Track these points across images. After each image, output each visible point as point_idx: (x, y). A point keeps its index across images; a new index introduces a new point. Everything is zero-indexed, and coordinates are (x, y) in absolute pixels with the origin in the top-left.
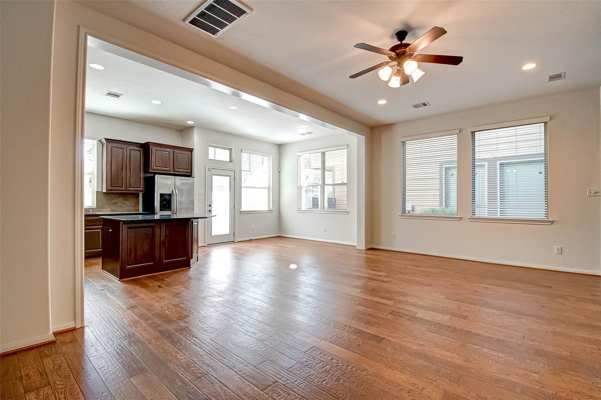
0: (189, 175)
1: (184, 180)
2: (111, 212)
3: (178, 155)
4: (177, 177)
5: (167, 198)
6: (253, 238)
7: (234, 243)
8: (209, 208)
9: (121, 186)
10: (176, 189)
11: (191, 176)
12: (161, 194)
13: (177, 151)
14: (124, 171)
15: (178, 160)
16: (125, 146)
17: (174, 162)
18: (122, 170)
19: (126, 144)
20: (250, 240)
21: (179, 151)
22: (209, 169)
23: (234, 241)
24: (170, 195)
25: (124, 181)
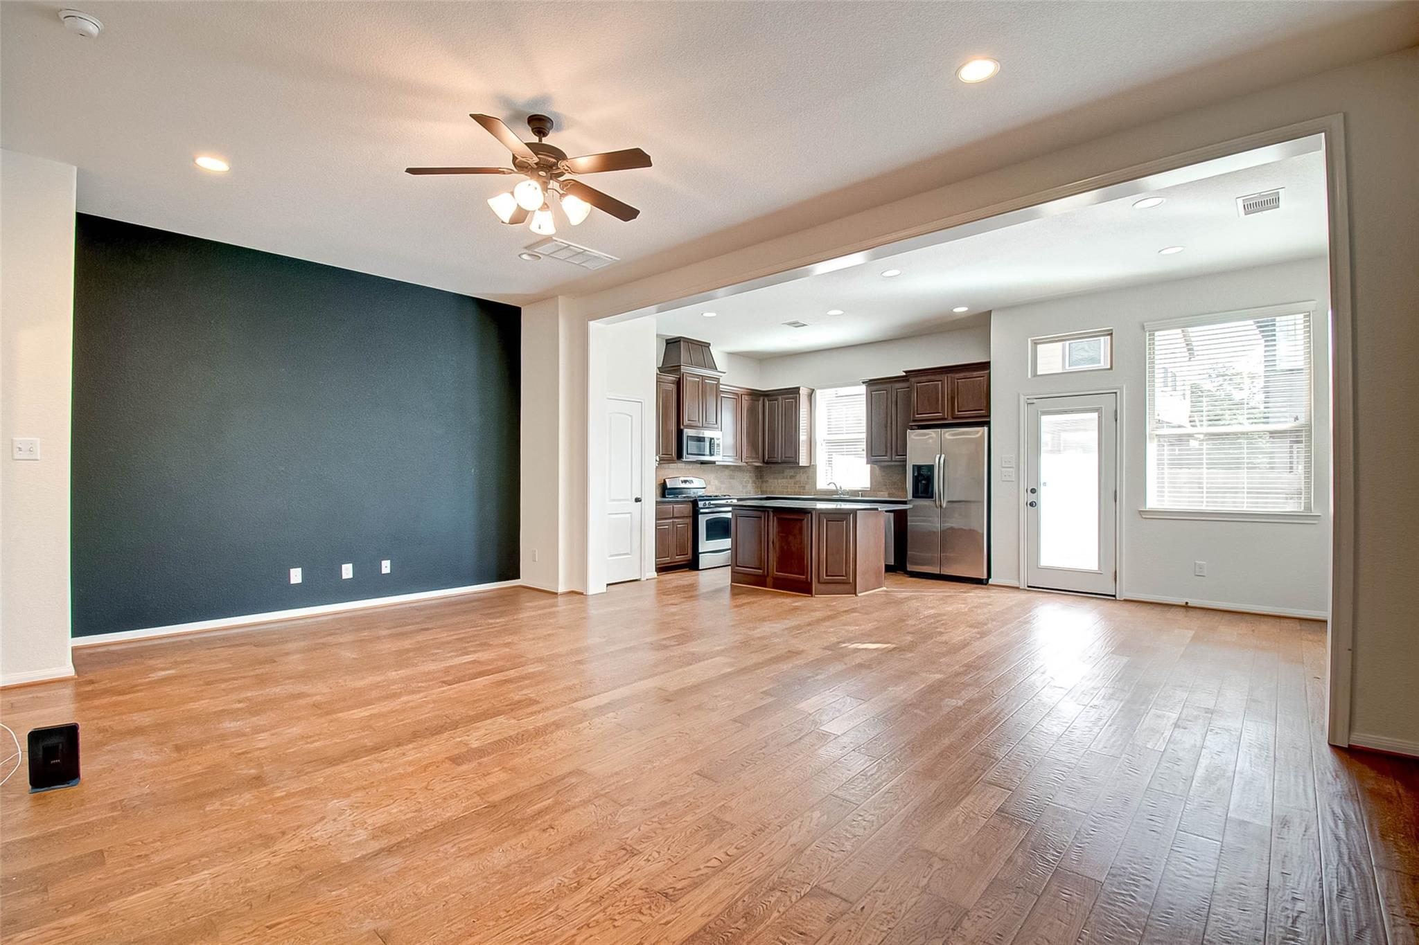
0: (984, 421)
1: (963, 433)
2: (889, 497)
3: (959, 383)
4: (944, 430)
5: (924, 472)
6: (1192, 602)
7: (1116, 600)
8: (1032, 498)
9: (884, 454)
10: (943, 456)
11: (988, 424)
12: (914, 466)
13: (958, 376)
14: (889, 429)
15: (960, 394)
16: (889, 386)
17: (953, 399)
18: (886, 427)
19: (891, 382)
20: (1186, 607)
21: (961, 375)
22: (1029, 401)
23: (1114, 596)
24: (931, 468)
25: (889, 445)
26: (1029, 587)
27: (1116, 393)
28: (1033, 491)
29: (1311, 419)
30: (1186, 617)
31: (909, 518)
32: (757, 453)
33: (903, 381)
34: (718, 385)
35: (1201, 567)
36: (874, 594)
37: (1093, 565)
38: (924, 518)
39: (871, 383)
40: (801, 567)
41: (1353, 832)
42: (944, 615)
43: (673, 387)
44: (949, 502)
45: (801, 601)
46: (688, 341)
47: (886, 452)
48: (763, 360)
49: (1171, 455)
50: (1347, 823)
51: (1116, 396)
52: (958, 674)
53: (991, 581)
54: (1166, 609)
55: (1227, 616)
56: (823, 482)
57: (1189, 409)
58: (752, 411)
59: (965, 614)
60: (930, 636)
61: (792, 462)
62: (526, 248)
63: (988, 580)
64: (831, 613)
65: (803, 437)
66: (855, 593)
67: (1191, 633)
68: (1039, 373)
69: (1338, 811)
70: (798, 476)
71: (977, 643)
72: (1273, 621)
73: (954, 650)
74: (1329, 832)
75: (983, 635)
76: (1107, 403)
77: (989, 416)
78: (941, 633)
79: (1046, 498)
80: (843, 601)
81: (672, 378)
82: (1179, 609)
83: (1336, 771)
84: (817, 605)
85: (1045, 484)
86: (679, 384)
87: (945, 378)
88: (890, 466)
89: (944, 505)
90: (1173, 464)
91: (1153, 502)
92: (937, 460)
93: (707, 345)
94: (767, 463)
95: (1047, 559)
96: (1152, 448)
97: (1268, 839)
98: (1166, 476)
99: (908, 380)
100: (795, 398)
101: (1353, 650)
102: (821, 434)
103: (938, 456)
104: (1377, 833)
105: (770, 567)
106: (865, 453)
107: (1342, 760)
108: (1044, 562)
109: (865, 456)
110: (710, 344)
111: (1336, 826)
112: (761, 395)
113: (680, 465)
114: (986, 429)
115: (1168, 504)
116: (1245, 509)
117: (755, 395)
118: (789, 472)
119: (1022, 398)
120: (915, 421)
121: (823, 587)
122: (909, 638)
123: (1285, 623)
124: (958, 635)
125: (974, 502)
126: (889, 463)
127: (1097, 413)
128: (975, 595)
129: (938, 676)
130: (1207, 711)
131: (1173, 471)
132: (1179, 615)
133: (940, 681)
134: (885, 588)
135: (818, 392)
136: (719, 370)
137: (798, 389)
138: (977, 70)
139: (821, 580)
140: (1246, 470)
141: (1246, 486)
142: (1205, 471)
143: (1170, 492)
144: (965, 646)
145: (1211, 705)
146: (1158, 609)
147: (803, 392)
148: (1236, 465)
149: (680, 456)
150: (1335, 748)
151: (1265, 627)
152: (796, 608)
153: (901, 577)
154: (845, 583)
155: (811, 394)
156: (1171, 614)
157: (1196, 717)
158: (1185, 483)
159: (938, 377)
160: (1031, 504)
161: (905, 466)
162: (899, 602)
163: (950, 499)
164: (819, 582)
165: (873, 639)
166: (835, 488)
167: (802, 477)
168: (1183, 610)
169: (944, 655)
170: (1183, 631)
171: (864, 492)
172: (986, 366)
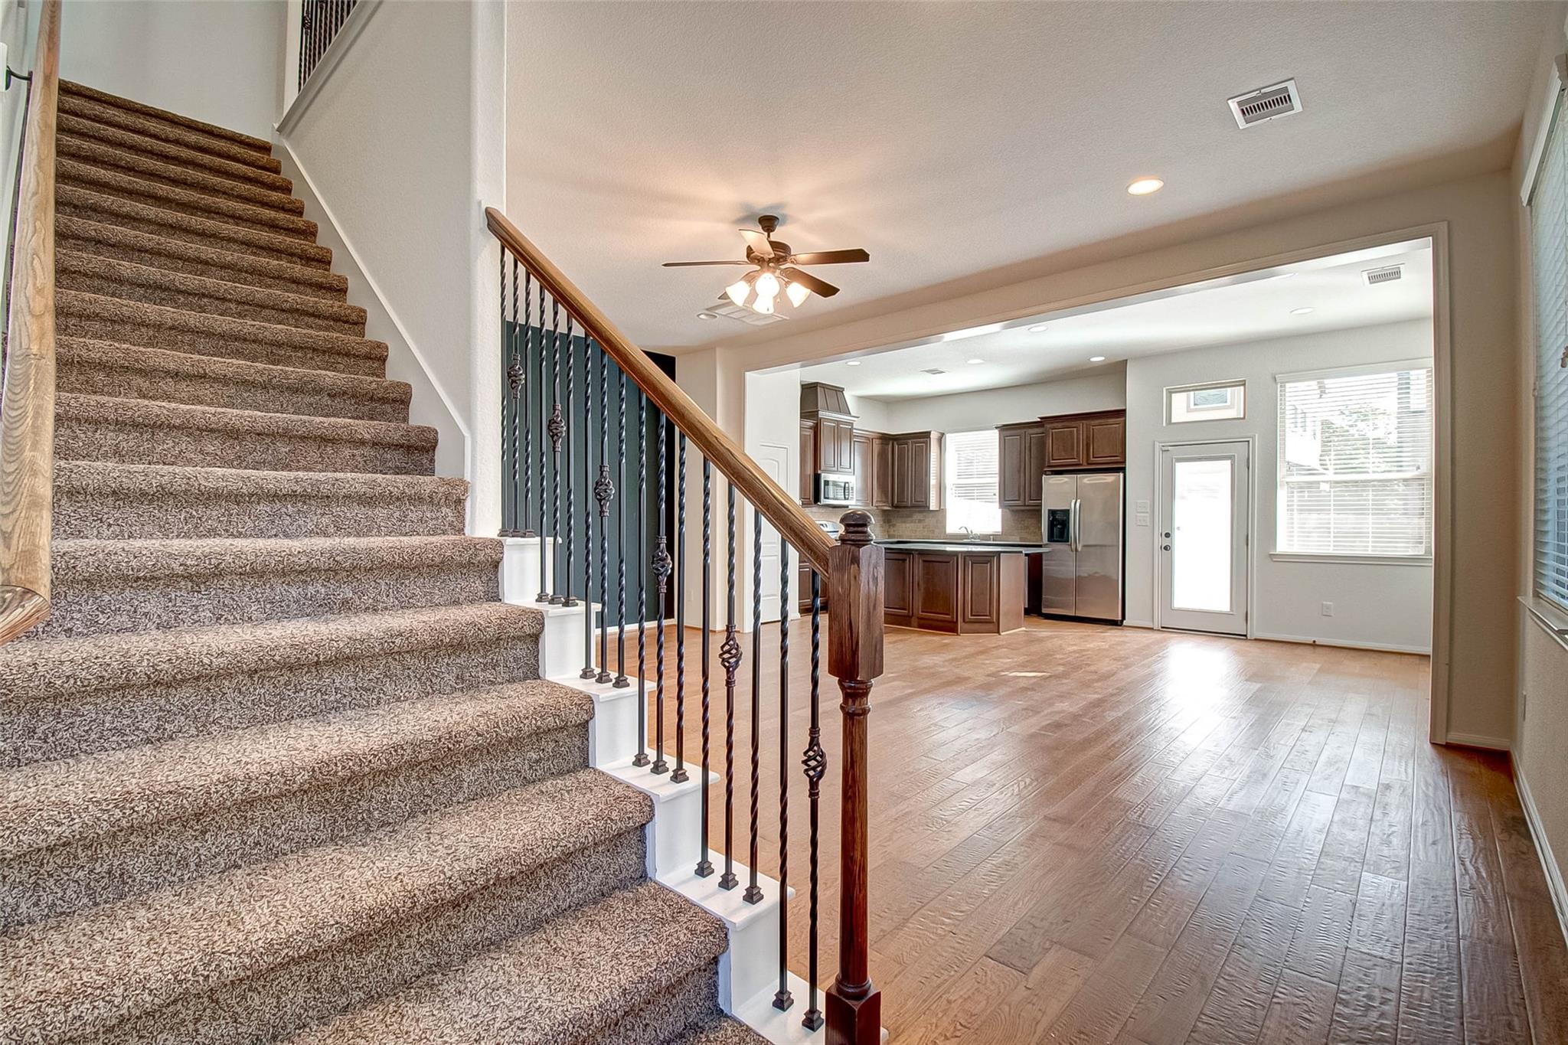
0: (1118, 467)
1: (1098, 480)
2: (1023, 540)
3: (1095, 430)
4: (1079, 475)
5: (1060, 516)
7: (1247, 640)
8: (1166, 542)
9: (1017, 499)
10: (1079, 501)
11: (1123, 470)
12: (1049, 510)
13: (1093, 422)
14: (1022, 475)
15: (1095, 440)
16: (1023, 431)
17: (1088, 445)
18: (1019, 471)
19: (1024, 428)
20: (1314, 645)
21: (1097, 422)
22: (1164, 449)
23: (1246, 636)
24: (1067, 512)
25: (1022, 488)
26: (1161, 627)
28: (1168, 535)
30: (1314, 653)
31: (1044, 562)
32: (887, 497)
33: (1037, 427)
34: (851, 430)
35: (1328, 607)
36: (1015, 633)
37: (1225, 607)
38: (1060, 563)
39: (1004, 429)
40: (948, 606)
41: (1440, 793)
42: (1088, 650)
43: (810, 433)
44: (1084, 546)
45: (948, 639)
46: (824, 386)
47: (1019, 497)
48: (890, 404)
49: (1299, 501)
50: (1436, 788)
51: (1249, 443)
52: (1112, 695)
53: (1125, 623)
54: (1295, 646)
55: (1352, 653)
56: (953, 526)
57: (1320, 449)
58: (882, 455)
59: (1107, 650)
60: (1079, 667)
61: (922, 507)
62: (707, 309)
63: (1122, 621)
64: (981, 649)
65: (933, 482)
66: (998, 632)
67: (1318, 666)
68: (1173, 421)
69: (1430, 781)
70: (927, 520)
71: (1124, 672)
72: (1394, 657)
73: (1105, 677)
74: (1421, 791)
75: (1127, 667)
76: (1240, 450)
77: (1124, 462)
78: (1089, 665)
79: (1179, 541)
80: (988, 640)
81: (810, 423)
82: (1308, 647)
83: (1432, 758)
84: (964, 643)
85: (1178, 528)
86: (816, 430)
87: (1082, 425)
88: (1023, 511)
89: (1079, 549)
90: (1301, 510)
91: (1283, 546)
92: (1073, 505)
93: (841, 390)
94: (897, 507)
96: (1282, 495)
97: (1374, 796)
98: (1296, 521)
99: (1043, 426)
100: (926, 443)
101: (1450, 665)
102: (951, 479)
103: (1074, 501)
104: (1458, 793)
105: (915, 606)
106: (997, 497)
107: (1439, 753)
108: (1178, 603)
109: (998, 500)
110: (843, 389)
111: (1427, 789)
112: (890, 439)
113: (815, 509)
114: (1121, 475)
115: (1296, 548)
116: (1370, 552)
117: (885, 439)
118: (917, 516)
119: (1157, 445)
120: (1049, 466)
121: (967, 626)
122: (1061, 669)
123: (1405, 659)
124: (1105, 666)
125: (1109, 546)
126: (1022, 508)
127: (1229, 460)
128: (1112, 635)
129: (1096, 696)
130: (1331, 721)
131: (1302, 516)
132: (1308, 651)
133: (1099, 699)
134: (1024, 629)
135: (948, 436)
136: (853, 414)
137: (929, 433)
138: (1144, 187)
139: (967, 620)
140: (1370, 516)
141: (1370, 530)
142: (1332, 516)
143: (1299, 536)
144: (1113, 675)
145: (1333, 716)
146: (1285, 649)
147: (934, 436)
148: (1361, 511)
149: (817, 499)
150: (1434, 744)
151: (1387, 661)
152: (946, 645)
153: (1036, 619)
154: (988, 621)
155: (941, 439)
156: (1299, 651)
157: (1321, 725)
158: (1315, 528)
159: (1073, 424)
160: (1166, 548)
161: (1040, 511)
162: (1041, 640)
163: (1086, 543)
164: (964, 621)
165: (1026, 669)
166: (965, 532)
167: (930, 521)
168: (1311, 648)
169: (1098, 681)
170: (1310, 666)
171: (995, 536)
172: (1121, 413)
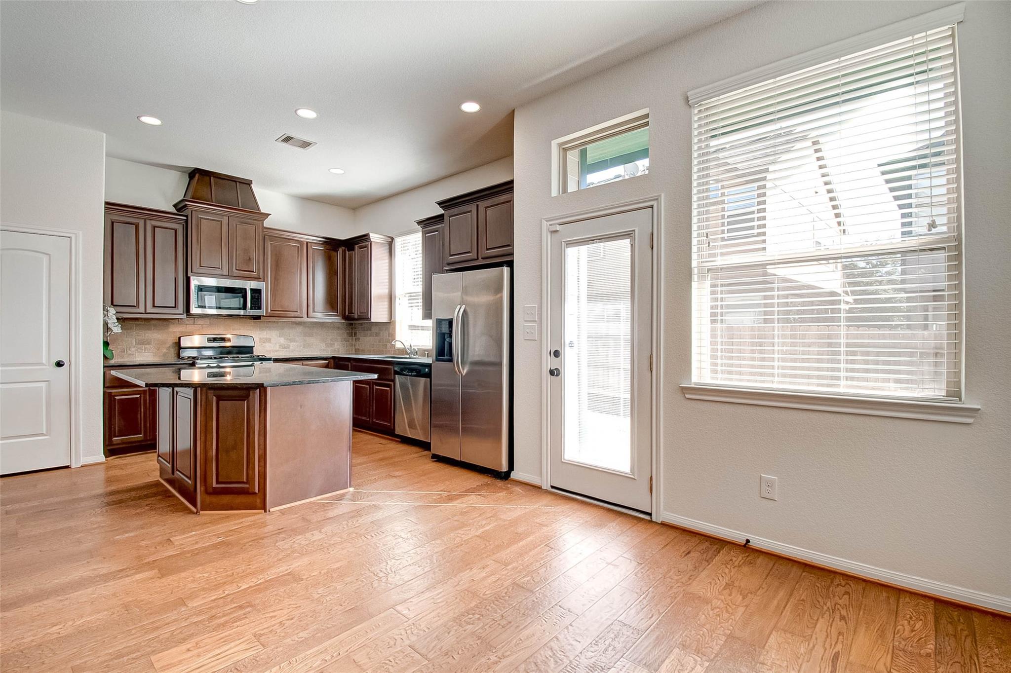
0: (506, 261)
3: (488, 213)
6: (759, 541)
7: (650, 521)
8: (555, 364)
10: (462, 308)
11: (510, 264)
12: (437, 320)
13: (486, 203)
15: (488, 226)
16: (441, 225)
17: (482, 233)
20: (747, 546)
21: (490, 201)
22: (553, 230)
23: (650, 514)
24: (450, 322)
26: (553, 487)
27: (652, 207)
28: (557, 354)
29: (959, 227)
32: (335, 308)
35: (770, 484)
37: (625, 466)
39: (425, 224)
48: (355, 209)
51: (653, 209)
53: (514, 475)
61: (365, 318)
63: (509, 474)
66: (264, 508)
68: (568, 190)
70: (382, 334)
76: (639, 222)
77: (512, 253)
79: (570, 363)
86: (187, 224)
87: (475, 207)
91: (700, 374)
92: (456, 313)
93: (248, 183)
94: (348, 319)
95: (573, 452)
100: (367, 247)
103: (459, 307)
105: (175, 462)
108: (569, 455)
110: (253, 181)
112: (340, 244)
114: (508, 270)
117: (334, 244)
118: (375, 329)
119: (545, 226)
120: (448, 264)
121: (212, 499)
125: (492, 363)
127: (629, 240)
135: (398, 242)
137: (368, 235)
139: (209, 489)
147: (378, 241)
149: (187, 309)
154: (246, 493)
155: (391, 242)
159: (468, 207)
160: (554, 373)
172: (508, 186)
